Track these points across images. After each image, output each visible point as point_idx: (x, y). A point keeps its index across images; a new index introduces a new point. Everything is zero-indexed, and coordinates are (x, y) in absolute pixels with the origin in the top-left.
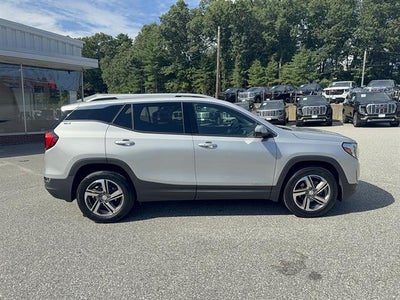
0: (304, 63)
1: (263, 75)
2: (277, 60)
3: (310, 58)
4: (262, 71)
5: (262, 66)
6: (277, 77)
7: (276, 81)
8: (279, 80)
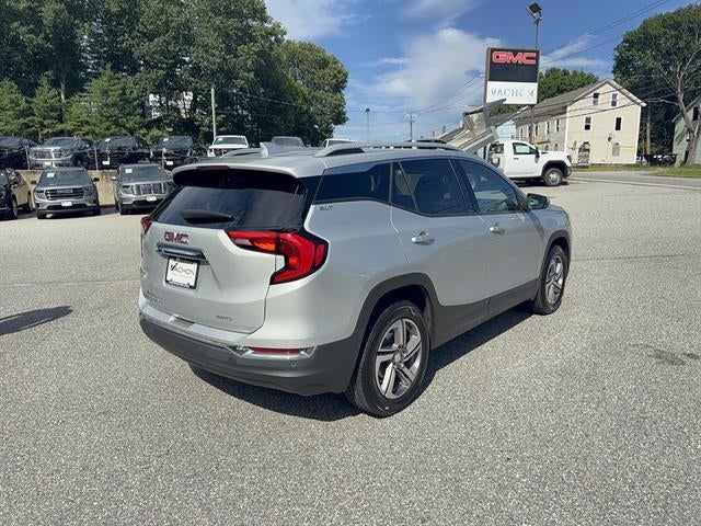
0: (113, 98)
1: (28, 113)
2: (55, 84)
3: (124, 89)
4: (24, 105)
5: (24, 94)
6: (61, 120)
7: (60, 127)
8: (68, 126)
